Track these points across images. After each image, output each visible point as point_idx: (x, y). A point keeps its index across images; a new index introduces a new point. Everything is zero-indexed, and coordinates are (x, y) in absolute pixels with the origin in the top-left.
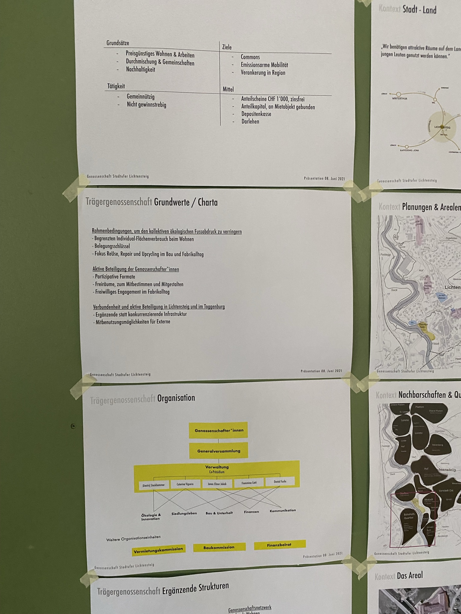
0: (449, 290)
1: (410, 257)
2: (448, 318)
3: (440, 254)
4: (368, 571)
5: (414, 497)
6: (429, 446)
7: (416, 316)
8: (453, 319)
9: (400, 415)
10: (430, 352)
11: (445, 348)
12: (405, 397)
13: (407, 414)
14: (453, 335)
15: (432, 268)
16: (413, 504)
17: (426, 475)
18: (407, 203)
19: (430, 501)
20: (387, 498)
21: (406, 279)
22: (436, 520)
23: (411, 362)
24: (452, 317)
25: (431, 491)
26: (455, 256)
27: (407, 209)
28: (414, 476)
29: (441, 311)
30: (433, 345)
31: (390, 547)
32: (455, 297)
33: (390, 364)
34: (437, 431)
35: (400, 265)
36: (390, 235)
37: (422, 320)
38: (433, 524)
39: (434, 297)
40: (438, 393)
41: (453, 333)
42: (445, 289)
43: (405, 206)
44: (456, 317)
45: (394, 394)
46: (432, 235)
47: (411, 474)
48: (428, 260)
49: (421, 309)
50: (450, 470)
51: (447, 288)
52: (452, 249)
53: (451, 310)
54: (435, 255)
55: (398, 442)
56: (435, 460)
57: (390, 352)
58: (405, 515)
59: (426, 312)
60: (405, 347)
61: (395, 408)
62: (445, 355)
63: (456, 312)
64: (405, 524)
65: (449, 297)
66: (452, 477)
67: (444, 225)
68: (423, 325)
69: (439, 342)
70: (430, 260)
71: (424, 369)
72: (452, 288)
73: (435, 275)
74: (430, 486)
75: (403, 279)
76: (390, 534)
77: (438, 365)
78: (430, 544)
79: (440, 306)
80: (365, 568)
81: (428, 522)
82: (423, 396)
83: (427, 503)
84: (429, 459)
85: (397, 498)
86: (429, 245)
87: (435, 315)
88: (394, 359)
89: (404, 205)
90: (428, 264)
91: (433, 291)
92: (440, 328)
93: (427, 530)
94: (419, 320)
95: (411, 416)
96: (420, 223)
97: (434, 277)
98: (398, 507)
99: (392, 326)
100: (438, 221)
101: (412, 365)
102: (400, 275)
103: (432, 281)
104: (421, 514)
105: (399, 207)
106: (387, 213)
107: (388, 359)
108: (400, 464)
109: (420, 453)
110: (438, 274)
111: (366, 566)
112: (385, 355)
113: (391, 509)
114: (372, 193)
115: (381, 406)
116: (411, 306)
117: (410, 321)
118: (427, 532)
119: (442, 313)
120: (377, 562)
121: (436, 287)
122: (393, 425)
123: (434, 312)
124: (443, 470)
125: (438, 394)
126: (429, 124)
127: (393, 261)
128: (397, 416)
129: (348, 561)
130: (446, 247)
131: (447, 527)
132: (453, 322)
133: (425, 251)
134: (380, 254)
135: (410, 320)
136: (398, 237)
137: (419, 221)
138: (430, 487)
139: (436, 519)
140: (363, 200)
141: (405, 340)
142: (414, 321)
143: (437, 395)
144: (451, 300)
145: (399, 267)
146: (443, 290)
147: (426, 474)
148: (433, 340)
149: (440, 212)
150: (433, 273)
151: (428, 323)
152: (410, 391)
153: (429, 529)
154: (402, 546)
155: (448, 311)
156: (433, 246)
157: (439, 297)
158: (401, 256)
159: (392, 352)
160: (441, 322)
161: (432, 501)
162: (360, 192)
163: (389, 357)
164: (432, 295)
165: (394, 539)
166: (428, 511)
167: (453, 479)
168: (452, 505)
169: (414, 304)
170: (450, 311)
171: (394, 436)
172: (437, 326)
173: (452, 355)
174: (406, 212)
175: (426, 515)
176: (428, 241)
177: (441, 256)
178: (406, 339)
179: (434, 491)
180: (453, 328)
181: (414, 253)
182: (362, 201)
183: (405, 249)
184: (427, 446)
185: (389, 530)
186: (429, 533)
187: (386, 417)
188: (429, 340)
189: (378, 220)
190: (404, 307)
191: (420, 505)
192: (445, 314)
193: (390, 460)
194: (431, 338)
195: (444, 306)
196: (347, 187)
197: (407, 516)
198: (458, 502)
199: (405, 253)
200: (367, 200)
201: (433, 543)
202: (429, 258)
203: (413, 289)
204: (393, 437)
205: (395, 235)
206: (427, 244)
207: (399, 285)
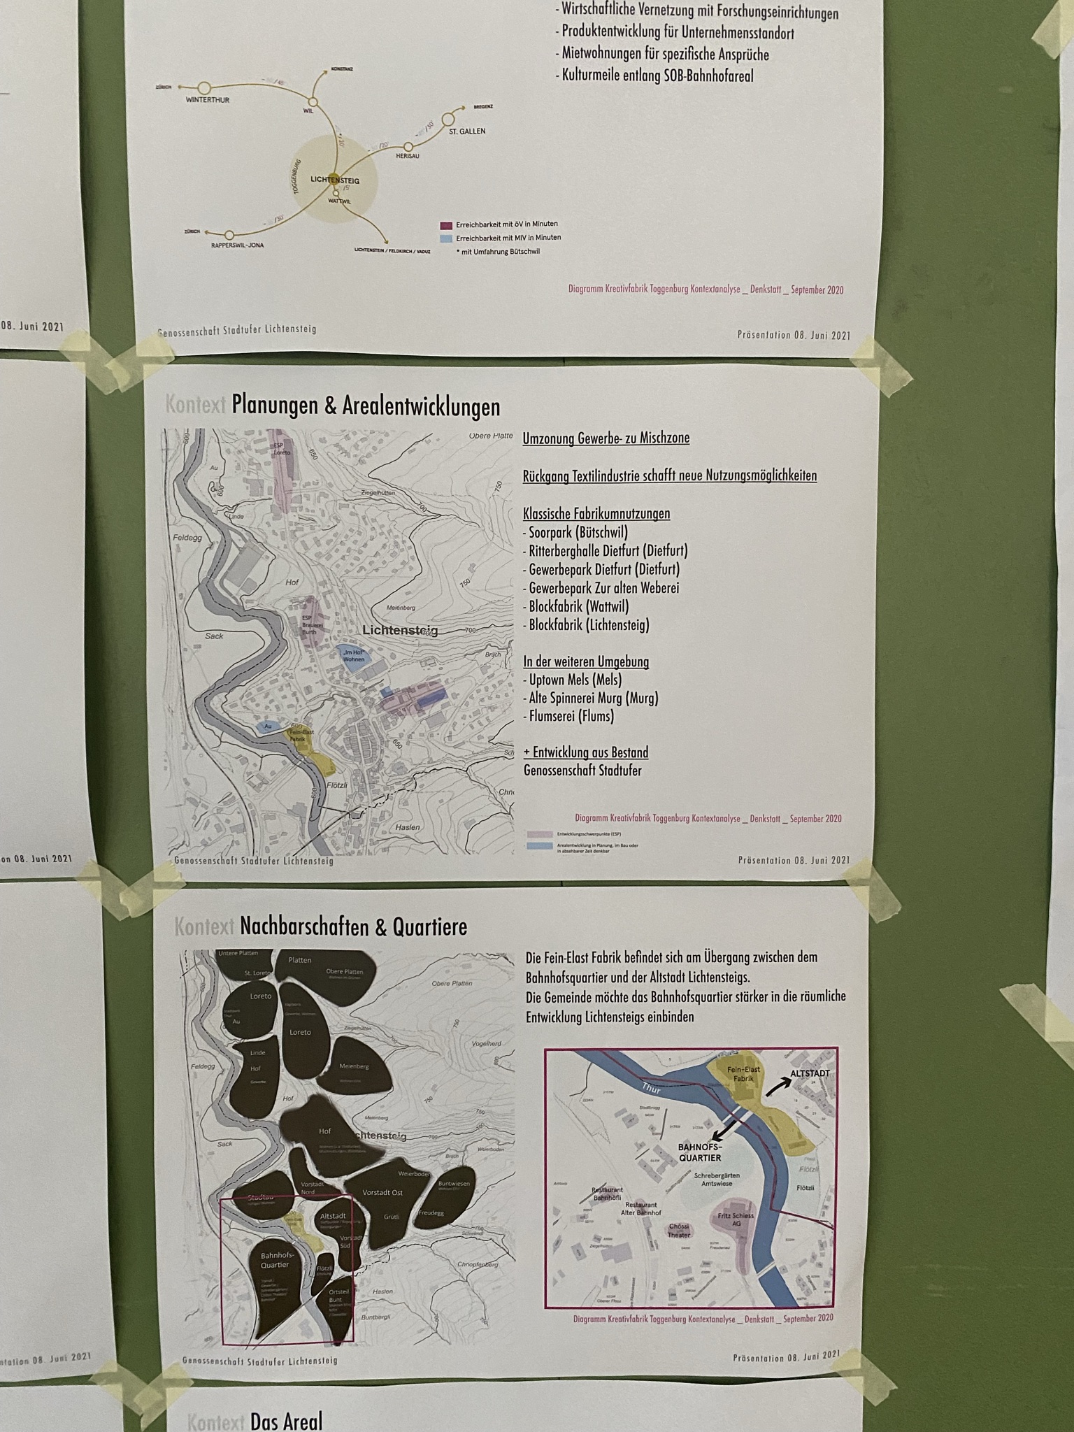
0: (374, 638)
1: (258, 545)
2: (372, 715)
3: (347, 536)
4: (168, 1405)
5: (291, 1208)
6: (330, 1068)
7: (278, 708)
8: (389, 719)
9: (245, 983)
10: (322, 807)
11: (366, 797)
12: (259, 932)
13: (266, 979)
14: (387, 763)
15: (324, 575)
16: (287, 1228)
17: (324, 1149)
18: (244, 393)
19: (335, 1220)
20: (208, 1208)
21: (248, 606)
22: (355, 1273)
23: (267, 836)
24: (384, 713)
25: (339, 1192)
26: (392, 541)
27: (244, 412)
28: (289, 1151)
29: (352, 695)
30: (329, 789)
31: (223, 1344)
32: (393, 656)
33: (207, 840)
34: (349, 1028)
35: (229, 569)
36: (199, 483)
37: (296, 720)
38: (348, 1284)
39: (332, 657)
40: (348, 921)
41: (390, 756)
42: (364, 633)
43: (239, 402)
44: (396, 713)
45: (227, 923)
46: (320, 484)
47: (280, 1146)
48: (311, 554)
49: (294, 690)
50: (391, 1136)
51: (370, 632)
52: (380, 523)
53: (383, 692)
54: (332, 540)
55: (242, 1056)
56: (349, 1106)
57: (206, 807)
58: (263, 1256)
59: (309, 697)
60: (248, 793)
61: (230, 962)
62: (364, 816)
63: (396, 698)
64: (265, 1281)
65: (375, 658)
66: (398, 1156)
67: (356, 456)
68: (299, 734)
69: (348, 781)
70: (318, 555)
71: (304, 855)
72: (385, 633)
73: (332, 594)
74: (337, 1179)
75: (238, 606)
76: (220, 1309)
77: (347, 844)
78: (338, 1337)
79: (348, 682)
80: (159, 1397)
81: (334, 1278)
82: (308, 931)
83: (327, 1225)
84: (333, 1105)
85: (238, 1210)
86: (313, 511)
87: (334, 707)
88: (219, 828)
89: (237, 399)
90: (311, 564)
91: (326, 640)
92: (350, 741)
93: (331, 1300)
94: (286, 721)
95: (277, 986)
96: (284, 449)
97: (331, 602)
98: (243, 1235)
99: (208, 735)
100: (337, 445)
101: (270, 844)
102: (231, 594)
103: (325, 611)
104: (312, 1258)
105: (223, 405)
106: (191, 422)
107: (203, 826)
108: (249, 1117)
109: (306, 1087)
110: (341, 593)
111: (164, 1394)
112: (192, 816)
113: (221, 1238)
114: (146, 367)
115: (190, 956)
116: (264, 680)
117: (261, 723)
118: (331, 1305)
119: (354, 700)
120: (192, 1382)
121: (338, 628)
122: (223, 1009)
123: (331, 699)
124: (373, 1135)
125: (348, 924)
126: (295, 172)
127: (211, 555)
128: (236, 985)
129: (108, 1378)
130: (364, 518)
131: (387, 1292)
132: (387, 727)
133: (302, 529)
134: (172, 538)
135: (260, 721)
136: (222, 488)
137: (281, 444)
138: (338, 1183)
139: (355, 1270)
140: (120, 387)
141: (246, 775)
142: (273, 722)
143: (344, 927)
144: (382, 665)
145: (227, 573)
146: (358, 637)
147: (325, 1147)
148: (329, 774)
149: (342, 420)
150: (326, 590)
151: (315, 728)
152: (270, 915)
153: (336, 1296)
154: (254, 1341)
155: (372, 695)
156: (323, 515)
157: (347, 656)
158: (232, 541)
159: (210, 809)
160: (353, 724)
161: (343, 1221)
162: (112, 364)
163: (205, 821)
164: (325, 650)
165: (233, 1322)
166: (331, 1246)
167: (400, 1163)
168: (400, 1233)
169: (271, 675)
170: (377, 696)
171: (229, 1040)
172: (342, 737)
173: (387, 817)
174: (243, 419)
175: (326, 1260)
176: (308, 500)
177: (349, 544)
178: (251, 773)
179: (349, 1192)
180: (388, 741)
181: (270, 534)
182: (118, 389)
183: (244, 523)
184: (326, 1069)
185: (217, 1296)
186: (336, 1308)
187: (203, 986)
188: (318, 775)
189: (164, 439)
190: (243, 683)
191: (307, 1230)
192: (365, 704)
193: (216, 1105)
194: (325, 768)
195: (361, 681)
196: (70, 349)
197: (270, 1261)
198: (418, 1224)
199: (244, 533)
200: (132, 386)
201: (348, 1337)
202: (315, 549)
203: (270, 635)
204: (226, 1042)
205: (212, 484)
206: (307, 510)
207: (227, 622)
